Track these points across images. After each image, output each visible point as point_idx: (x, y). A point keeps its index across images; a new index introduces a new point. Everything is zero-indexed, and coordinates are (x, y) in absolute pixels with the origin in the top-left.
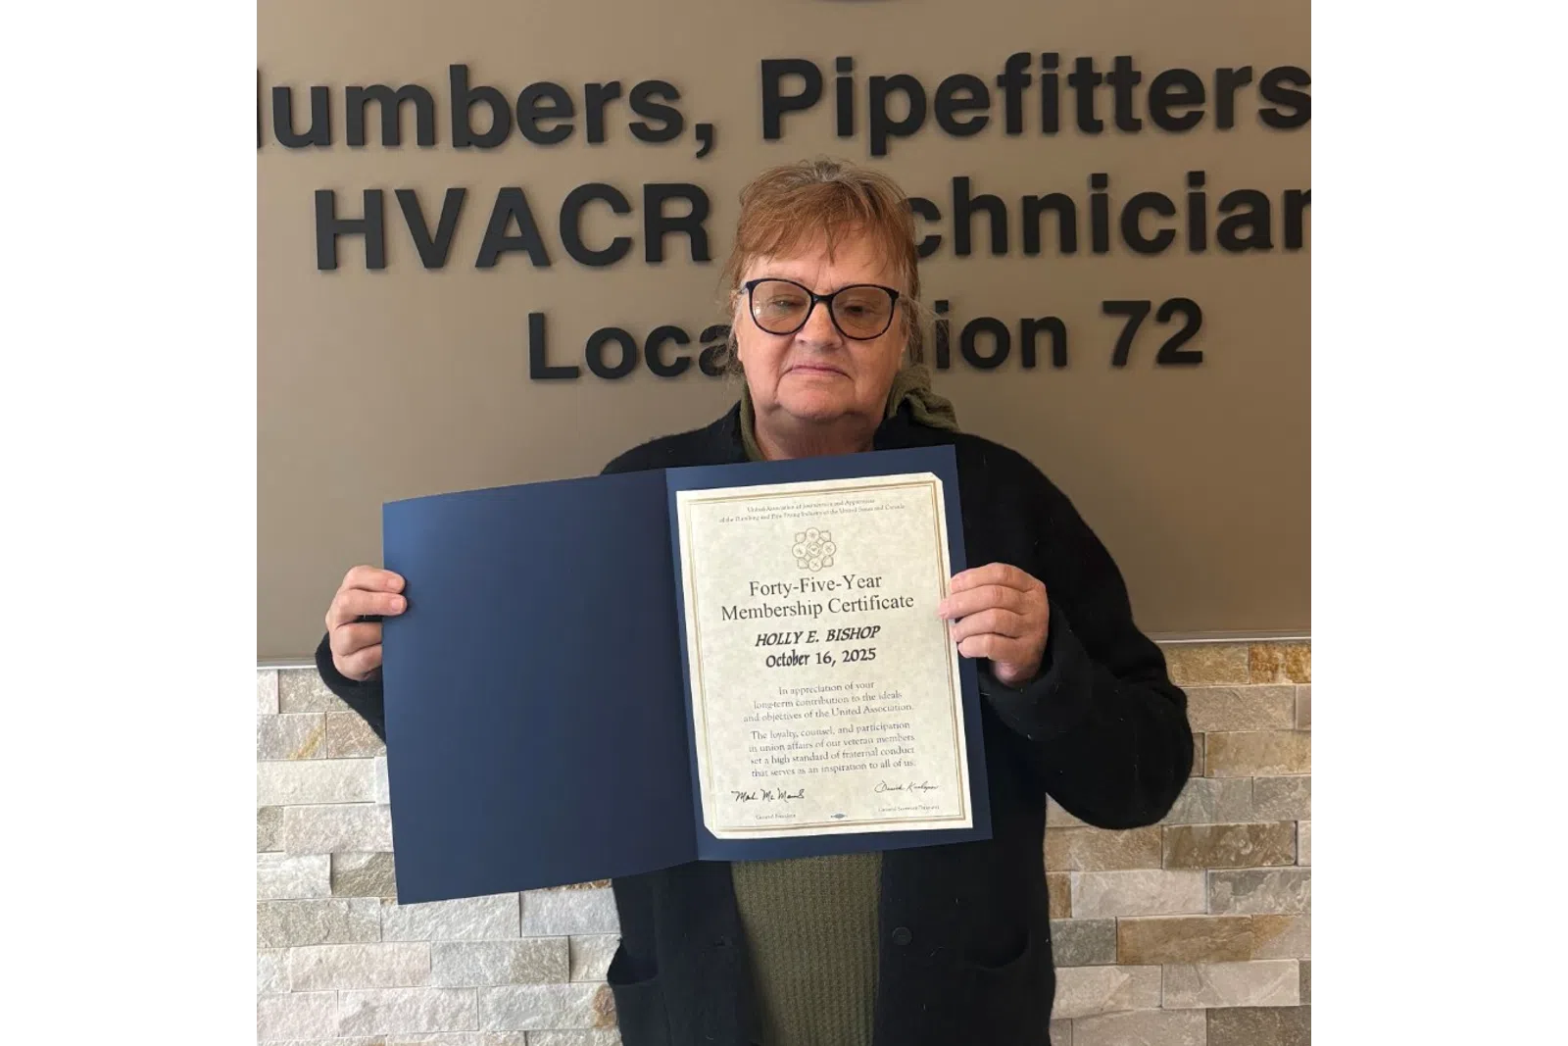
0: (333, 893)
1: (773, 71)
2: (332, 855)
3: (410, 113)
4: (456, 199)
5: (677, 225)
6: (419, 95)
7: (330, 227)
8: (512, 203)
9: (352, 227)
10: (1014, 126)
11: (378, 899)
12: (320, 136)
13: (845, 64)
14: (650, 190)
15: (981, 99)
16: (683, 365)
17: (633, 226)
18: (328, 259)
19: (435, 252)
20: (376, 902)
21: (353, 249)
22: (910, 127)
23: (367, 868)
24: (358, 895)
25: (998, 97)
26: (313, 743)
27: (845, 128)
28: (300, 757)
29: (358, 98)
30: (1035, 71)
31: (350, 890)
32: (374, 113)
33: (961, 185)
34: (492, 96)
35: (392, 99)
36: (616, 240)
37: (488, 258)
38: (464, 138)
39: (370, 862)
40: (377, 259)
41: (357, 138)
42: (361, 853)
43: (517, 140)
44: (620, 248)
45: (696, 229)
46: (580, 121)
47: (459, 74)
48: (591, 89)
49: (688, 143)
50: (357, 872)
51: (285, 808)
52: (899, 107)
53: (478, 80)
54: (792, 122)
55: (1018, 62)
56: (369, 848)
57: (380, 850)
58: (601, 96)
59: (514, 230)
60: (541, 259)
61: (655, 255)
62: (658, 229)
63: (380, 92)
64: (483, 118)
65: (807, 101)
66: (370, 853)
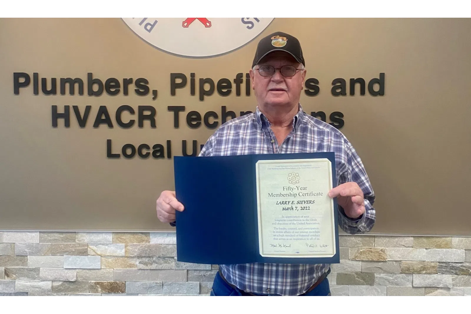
0: (52, 291)
1: (174, 76)
2: (52, 281)
3: (76, 86)
4: (88, 109)
5: (147, 117)
6: (79, 81)
7: (55, 115)
8: (103, 110)
9: (61, 116)
10: (238, 93)
11: (64, 293)
12: (53, 92)
13: (193, 75)
14: (140, 107)
15: (229, 86)
16: (148, 154)
17: (135, 117)
18: (55, 124)
19: (82, 123)
20: (63, 294)
21: (61, 122)
22: (210, 93)
23: (62, 285)
24: (59, 292)
25: (234, 86)
26: (48, 251)
27: (193, 93)
28: (44, 255)
29: (64, 81)
30: (244, 79)
31: (57, 291)
32: (67, 86)
33: (224, 108)
34: (98, 82)
35: (72, 82)
36: (131, 121)
37: (96, 125)
38: (91, 93)
39: (62, 283)
40: (67, 124)
41: (63, 92)
42: (60, 281)
43: (105, 93)
44: (132, 123)
45: (152, 118)
46: (122, 89)
47: (90, 75)
48: (125, 80)
49: (150, 95)
50: (58, 286)
51: (41, 268)
52: (207, 87)
53: (94, 78)
54: (178, 91)
55: (240, 76)
56: (61, 280)
57: (65, 280)
58: (127, 82)
59: (103, 117)
60: (111, 126)
61: (141, 125)
62: (142, 118)
63: (69, 80)
64: (96, 88)
65: (182, 85)
66: (62, 281)
